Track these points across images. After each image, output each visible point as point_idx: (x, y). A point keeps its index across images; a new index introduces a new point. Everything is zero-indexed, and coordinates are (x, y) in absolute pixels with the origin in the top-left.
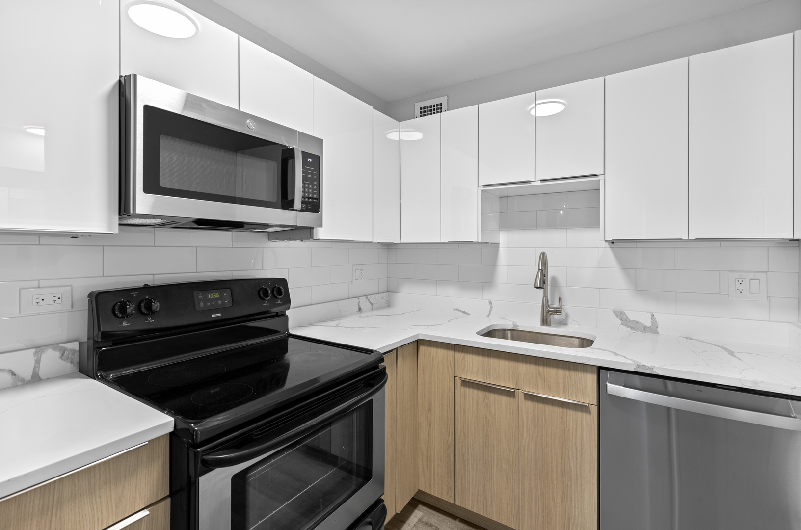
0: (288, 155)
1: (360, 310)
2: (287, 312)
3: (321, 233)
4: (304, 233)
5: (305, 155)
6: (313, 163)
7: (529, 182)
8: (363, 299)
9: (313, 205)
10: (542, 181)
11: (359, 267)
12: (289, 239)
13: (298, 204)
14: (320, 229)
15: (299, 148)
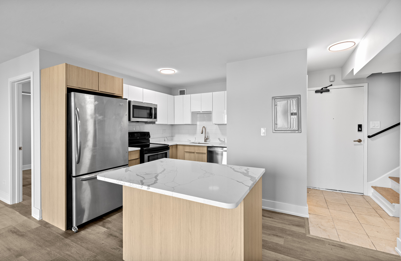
0: (151, 109)
1: (165, 140)
2: (150, 139)
3: (157, 123)
4: (154, 123)
5: (154, 108)
6: (156, 109)
7: (200, 112)
8: (165, 138)
9: (155, 117)
10: (202, 112)
11: (165, 130)
12: (150, 124)
13: (153, 117)
14: (157, 122)
15: (153, 107)
